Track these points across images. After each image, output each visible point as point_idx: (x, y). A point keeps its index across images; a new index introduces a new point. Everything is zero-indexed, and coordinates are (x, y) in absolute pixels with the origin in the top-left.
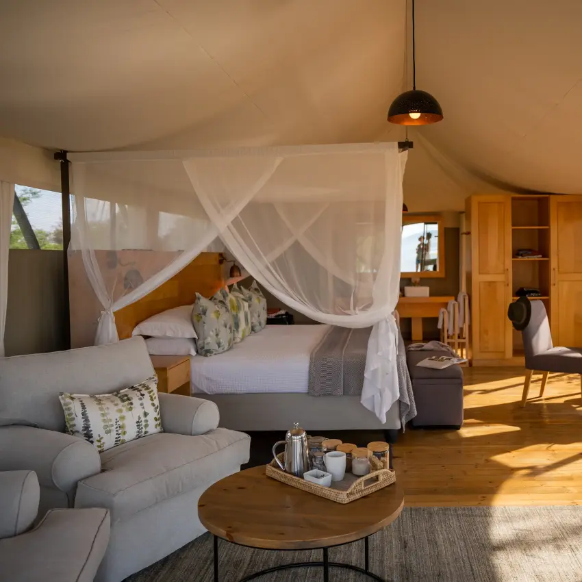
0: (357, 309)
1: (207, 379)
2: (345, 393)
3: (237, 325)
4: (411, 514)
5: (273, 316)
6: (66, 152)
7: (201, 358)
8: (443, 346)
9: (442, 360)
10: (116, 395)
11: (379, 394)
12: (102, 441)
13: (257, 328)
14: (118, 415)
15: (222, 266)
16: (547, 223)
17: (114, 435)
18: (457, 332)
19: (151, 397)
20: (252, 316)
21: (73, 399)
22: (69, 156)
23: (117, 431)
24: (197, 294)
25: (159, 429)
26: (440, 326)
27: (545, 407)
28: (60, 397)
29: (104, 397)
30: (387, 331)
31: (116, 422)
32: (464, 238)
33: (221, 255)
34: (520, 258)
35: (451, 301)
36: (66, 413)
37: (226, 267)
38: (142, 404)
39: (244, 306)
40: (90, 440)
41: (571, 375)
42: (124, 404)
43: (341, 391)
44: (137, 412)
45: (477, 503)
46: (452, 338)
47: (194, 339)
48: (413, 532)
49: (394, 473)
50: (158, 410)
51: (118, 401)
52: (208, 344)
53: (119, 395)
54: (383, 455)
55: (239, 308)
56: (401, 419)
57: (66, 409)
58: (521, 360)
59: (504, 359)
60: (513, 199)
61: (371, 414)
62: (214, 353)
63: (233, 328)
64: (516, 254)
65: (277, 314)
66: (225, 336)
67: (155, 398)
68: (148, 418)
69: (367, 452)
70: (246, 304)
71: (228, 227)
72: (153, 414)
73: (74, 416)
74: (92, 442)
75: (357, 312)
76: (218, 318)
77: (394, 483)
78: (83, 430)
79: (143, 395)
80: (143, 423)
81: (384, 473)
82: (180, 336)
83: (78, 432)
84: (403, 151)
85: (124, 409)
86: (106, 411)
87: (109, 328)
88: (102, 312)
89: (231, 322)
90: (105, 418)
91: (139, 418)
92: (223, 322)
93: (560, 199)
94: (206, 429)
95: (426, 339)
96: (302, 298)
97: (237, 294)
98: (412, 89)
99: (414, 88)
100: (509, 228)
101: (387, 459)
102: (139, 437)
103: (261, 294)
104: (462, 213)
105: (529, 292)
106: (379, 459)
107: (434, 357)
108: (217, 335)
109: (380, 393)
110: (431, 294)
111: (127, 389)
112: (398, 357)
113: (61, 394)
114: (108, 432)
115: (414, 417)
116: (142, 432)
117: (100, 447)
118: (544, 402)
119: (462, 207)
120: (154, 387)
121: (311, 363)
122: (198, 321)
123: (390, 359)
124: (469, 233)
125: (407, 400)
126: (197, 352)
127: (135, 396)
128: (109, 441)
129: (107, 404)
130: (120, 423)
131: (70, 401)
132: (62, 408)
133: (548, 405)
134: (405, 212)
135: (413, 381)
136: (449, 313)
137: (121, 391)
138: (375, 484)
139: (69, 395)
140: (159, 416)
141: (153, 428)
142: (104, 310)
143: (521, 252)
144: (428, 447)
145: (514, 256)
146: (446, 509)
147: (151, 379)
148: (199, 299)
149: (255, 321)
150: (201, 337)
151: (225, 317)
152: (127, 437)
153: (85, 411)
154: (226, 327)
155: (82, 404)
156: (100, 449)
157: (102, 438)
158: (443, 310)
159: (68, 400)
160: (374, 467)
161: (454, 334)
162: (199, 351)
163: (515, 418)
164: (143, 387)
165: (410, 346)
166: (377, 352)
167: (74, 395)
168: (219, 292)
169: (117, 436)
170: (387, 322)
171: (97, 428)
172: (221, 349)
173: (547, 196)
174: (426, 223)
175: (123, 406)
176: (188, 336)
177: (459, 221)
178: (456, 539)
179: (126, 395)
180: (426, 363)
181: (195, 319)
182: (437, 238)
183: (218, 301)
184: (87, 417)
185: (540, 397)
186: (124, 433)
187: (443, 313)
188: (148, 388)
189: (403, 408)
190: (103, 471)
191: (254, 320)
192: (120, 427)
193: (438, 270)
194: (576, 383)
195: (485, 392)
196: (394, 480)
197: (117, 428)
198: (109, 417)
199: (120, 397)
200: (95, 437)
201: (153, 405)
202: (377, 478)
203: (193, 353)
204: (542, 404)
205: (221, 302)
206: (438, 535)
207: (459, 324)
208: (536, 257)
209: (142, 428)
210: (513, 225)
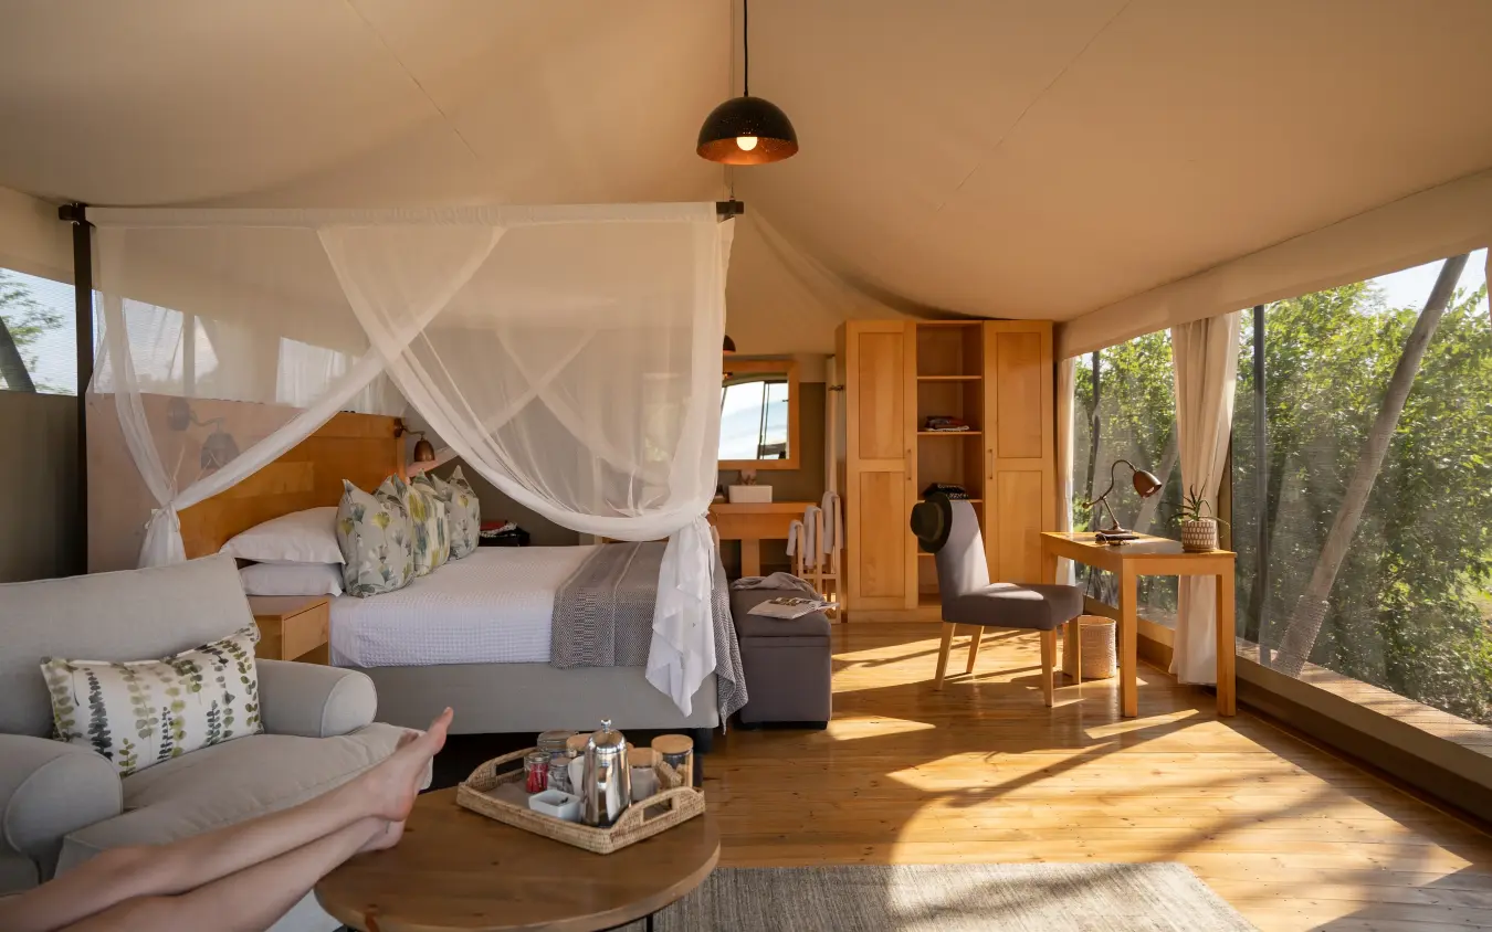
0: (639, 506)
1: (363, 638)
2: (619, 660)
3: (423, 544)
4: (736, 882)
5: (492, 533)
6: (83, 206)
7: (350, 600)
8: (794, 582)
9: (794, 604)
10: (169, 663)
11: (679, 662)
12: (132, 752)
13: (461, 551)
14: (168, 701)
15: (401, 442)
16: (980, 371)
17: (157, 741)
18: (821, 561)
19: (241, 665)
20: (451, 531)
21: (70, 669)
22: (90, 215)
23: (166, 731)
24: (346, 482)
25: (255, 726)
26: (790, 551)
27: (977, 690)
28: (43, 667)
29: (141, 665)
30: (695, 547)
31: (164, 715)
32: (833, 396)
33: (398, 421)
34: (931, 432)
35: (811, 508)
36: (55, 698)
37: (408, 443)
38: (221, 679)
39: (436, 509)
40: (106, 750)
41: (1025, 637)
42: (181, 678)
43: (609, 658)
44: (211, 692)
45: (858, 859)
46: (812, 572)
47: (340, 564)
48: (739, 915)
49: (701, 795)
50: (254, 690)
51: (171, 673)
52: (364, 574)
53: (174, 662)
54: (682, 760)
55: (426, 512)
56: (718, 709)
57: (55, 691)
58: (935, 611)
59: (904, 610)
60: (920, 328)
61: (666, 701)
62: (377, 591)
63: (414, 547)
64: (925, 423)
65: (501, 529)
66: (398, 560)
67: (249, 667)
68: (232, 705)
69: (650, 756)
70: (440, 506)
71: (403, 353)
72: (243, 698)
73: (71, 703)
74: (109, 755)
75: (641, 511)
76: (385, 526)
77: (700, 815)
78: (91, 732)
79: (223, 661)
80: (222, 716)
81: (683, 795)
82: (311, 560)
83: (79, 735)
84: (726, 219)
85: (183, 688)
86: (145, 692)
87: (167, 539)
88: (153, 511)
89: (409, 535)
90: (140, 706)
91: (215, 705)
92: (394, 535)
93: (1001, 327)
94: (349, 727)
95: (766, 571)
96: (539, 483)
97: (425, 488)
98: (743, 95)
99: (746, 93)
100: (912, 378)
101: (689, 768)
102: (212, 744)
103: (469, 489)
104: (830, 356)
105: (949, 491)
106: (674, 767)
107: (779, 599)
108: (383, 558)
109: (682, 659)
110: (776, 499)
111: (192, 651)
112: (715, 595)
113: (47, 660)
114: (146, 734)
115: (743, 705)
116: (218, 732)
117: (126, 763)
118: (974, 681)
119: (829, 345)
120: (248, 647)
121: (556, 607)
122: (348, 533)
123: (700, 596)
124: (841, 388)
125: (729, 673)
126: (344, 590)
127: (207, 666)
128: (146, 751)
129: (148, 679)
130: (173, 716)
131: (65, 673)
132: (47, 688)
133: (981, 686)
134: (729, 353)
135: (742, 640)
136: (807, 528)
137: (179, 655)
138: (664, 815)
139: (63, 661)
140: (257, 701)
141: (242, 724)
142: (159, 507)
143: (933, 421)
144: (770, 760)
145: (920, 429)
146: (801, 872)
147: (242, 631)
148: (349, 491)
149: (458, 537)
150: (353, 560)
151: (397, 524)
152: (185, 744)
153: (96, 694)
154: (399, 542)
155: (91, 679)
156: (125, 769)
157: (132, 746)
158: (797, 522)
159: (61, 672)
160: (665, 784)
161: (815, 567)
162: (349, 588)
163: (925, 709)
164: (224, 647)
165: (737, 582)
166: (677, 583)
167: (75, 663)
168: (389, 482)
169: (164, 742)
170: (694, 530)
171: (121, 727)
172: (389, 585)
173: (980, 322)
174: (767, 382)
175: (180, 682)
176: (327, 559)
177: (824, 370)
178: (820, 927)
179: (189, 662)
180: (764, 608)
181: (342, 530)
182: (786, 403)
183: (385, 496)
184: (102, 704)
185: (967, 673)
186: (181, 735)
187: (796, 527)
188: (235, 648)
189: (722, 686)
190: (126, 810)
191: (455, 536)
192: (171, 724)
193: (787, 457)
194: (1034, 649)
195: (873, 663)
196: (700, 807)
197: (165, 725)
198: (149, 704)
199: (175, 666)
200: (117, 744)
201: (245, 680)
202: (668, 805)
203: (337, 591)
204: (971, 685)
205: (390, 498)
206: (786, 919)
207: (824, 547)
208: (959, 429)
209: (219, 725)
210: (919, 375)
